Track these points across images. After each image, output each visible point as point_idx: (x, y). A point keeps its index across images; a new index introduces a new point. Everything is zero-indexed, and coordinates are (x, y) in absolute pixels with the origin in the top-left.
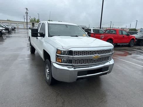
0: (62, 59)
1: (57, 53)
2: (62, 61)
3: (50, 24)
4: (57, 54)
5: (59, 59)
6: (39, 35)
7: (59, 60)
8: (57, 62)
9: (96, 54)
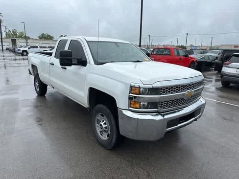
0: (140, 103)
1: (130, 92)
2: (141, 106)
3: (89, 41)
4: (130, 94)
5: (135, 102)
6: (73, 62)
7: (134, 104)
8: (130, 108)
9: (188, 89)
